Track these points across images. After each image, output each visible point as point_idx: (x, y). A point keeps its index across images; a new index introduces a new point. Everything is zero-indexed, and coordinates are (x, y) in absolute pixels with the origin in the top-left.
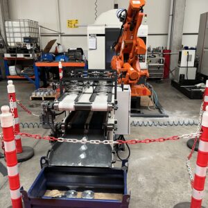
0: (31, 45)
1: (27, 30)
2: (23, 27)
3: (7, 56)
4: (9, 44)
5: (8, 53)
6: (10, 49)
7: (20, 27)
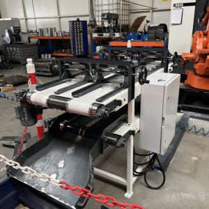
0: (109, 22)
1: (115, 6)
2: (111, 4)
3: (95, 35)
4: (97, 23)
5: (95, 32)
6: (99, 28)
7: (109, 4)
